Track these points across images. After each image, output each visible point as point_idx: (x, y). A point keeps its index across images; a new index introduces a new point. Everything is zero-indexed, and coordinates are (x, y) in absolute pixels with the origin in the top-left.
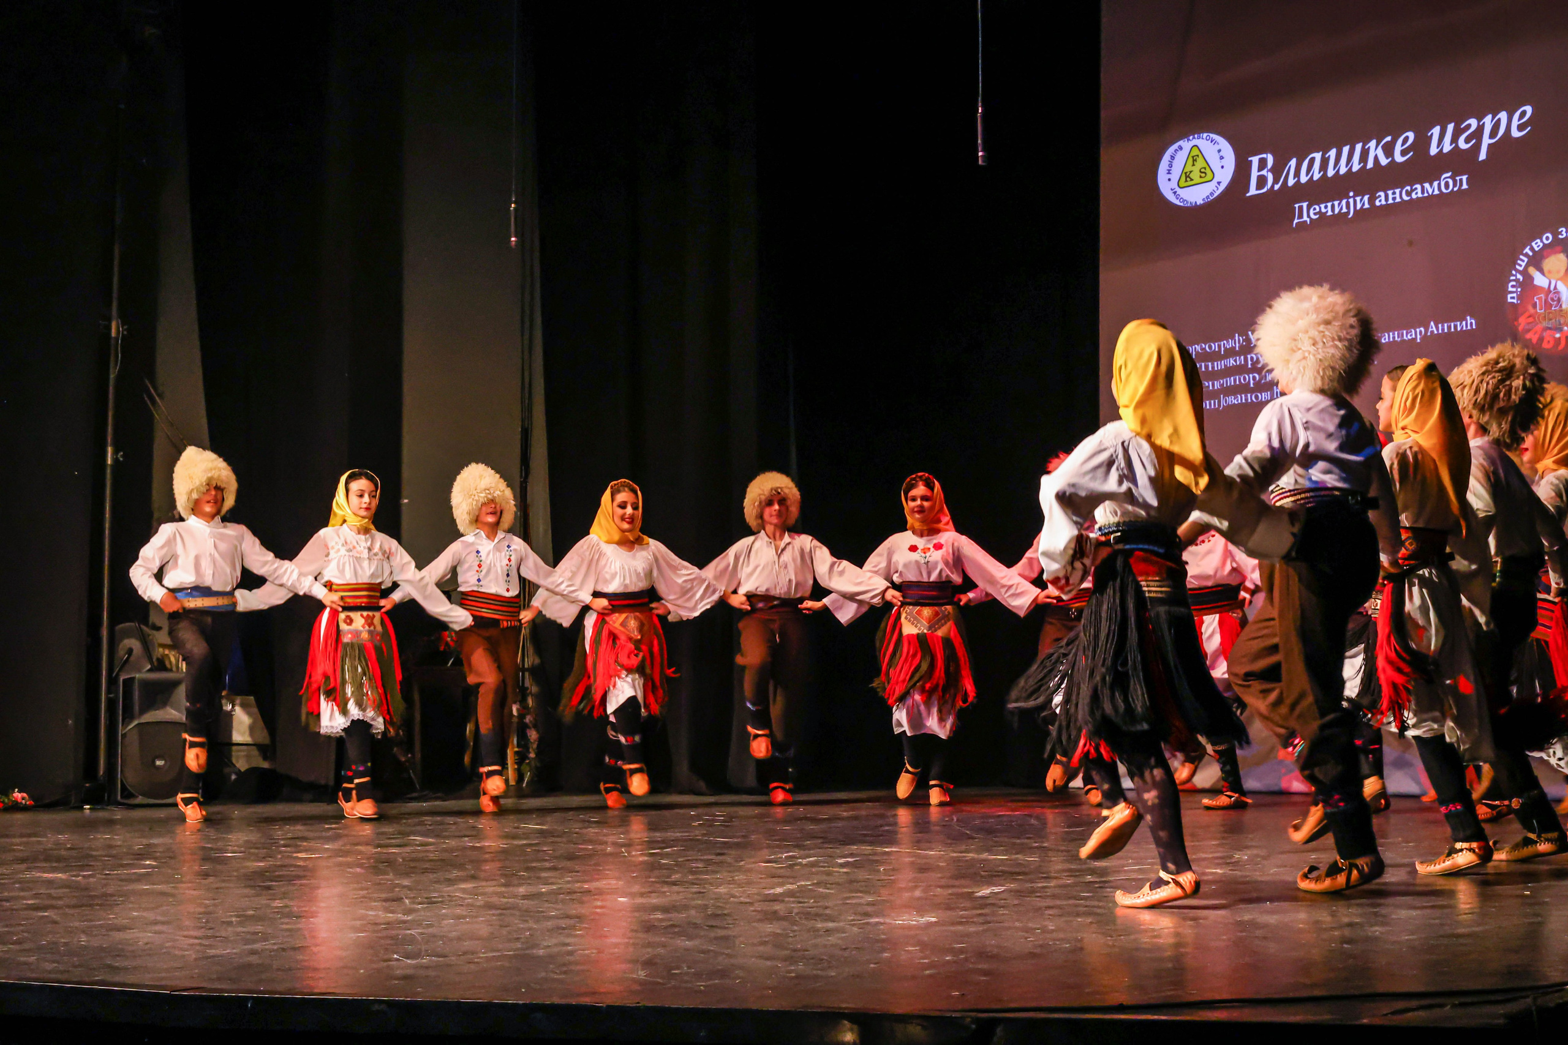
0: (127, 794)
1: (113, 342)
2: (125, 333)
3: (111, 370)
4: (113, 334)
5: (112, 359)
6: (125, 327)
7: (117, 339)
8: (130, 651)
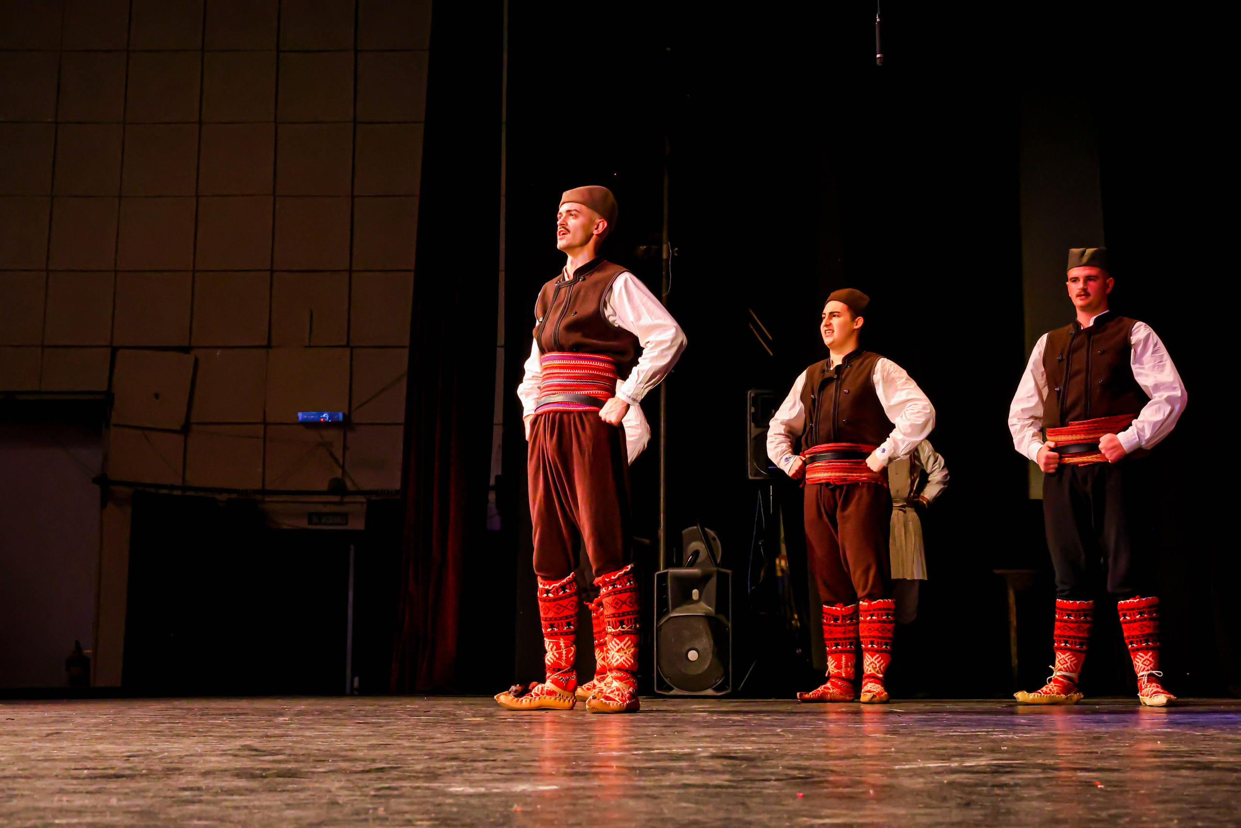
0: (663, 685)
1: (664, 264)
2: (676, 254)
3: (664, 289)
4: (665, 256)
5: (664, 281)
6: (677, 249)
7: (668, 260)
8: (696, 553)
